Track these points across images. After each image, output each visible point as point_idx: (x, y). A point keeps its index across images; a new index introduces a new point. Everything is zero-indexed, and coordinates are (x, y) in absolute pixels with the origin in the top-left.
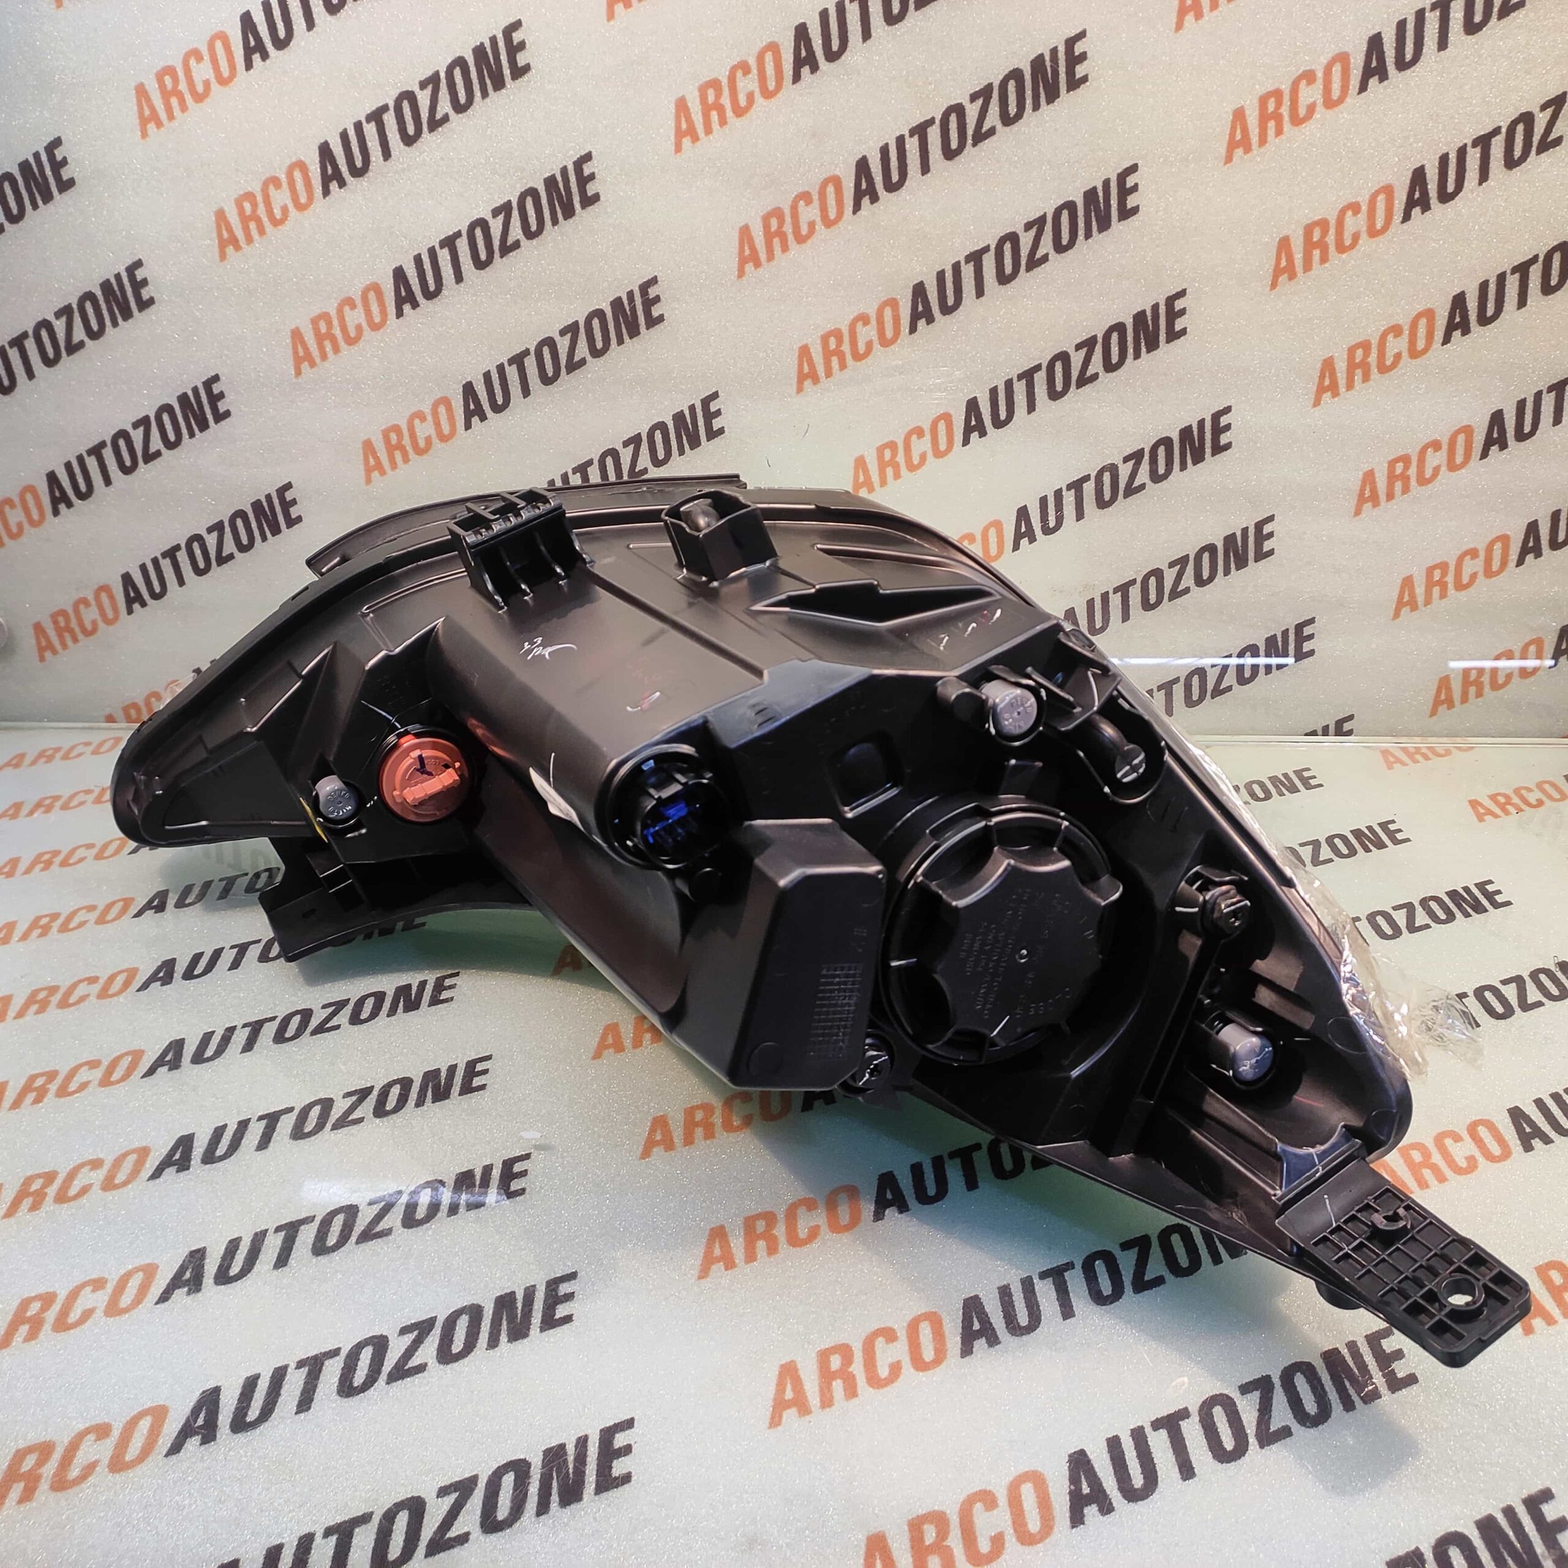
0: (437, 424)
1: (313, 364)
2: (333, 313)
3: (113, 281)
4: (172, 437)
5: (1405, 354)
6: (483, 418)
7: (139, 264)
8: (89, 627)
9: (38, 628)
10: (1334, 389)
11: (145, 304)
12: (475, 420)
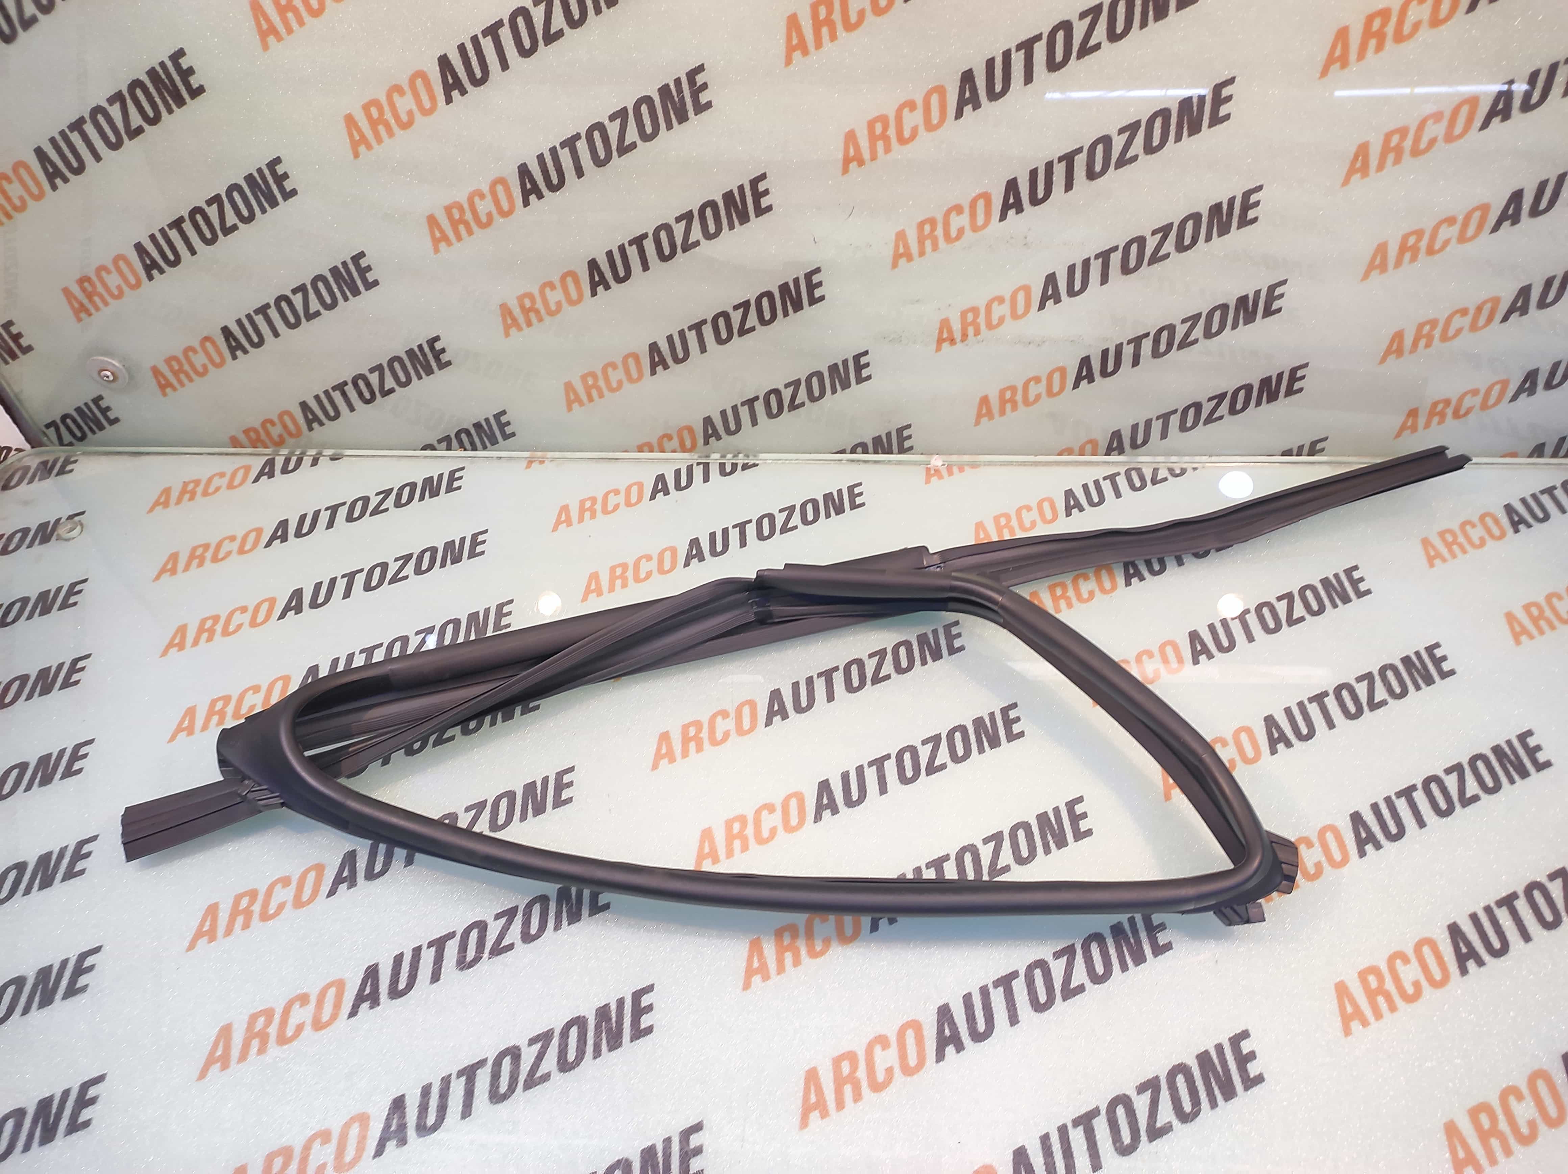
0: (497, 202)
1: (369, 147)
2: (383, 99)
3: (158, 69)
4: (245, 213)
5: (1441, 138)
6: (540, 196)
7: (181, 53)
8: (200, 370)
9: (156, 371)
10: (1364, 170)
11: (197, 92)
12: (533, 198)
